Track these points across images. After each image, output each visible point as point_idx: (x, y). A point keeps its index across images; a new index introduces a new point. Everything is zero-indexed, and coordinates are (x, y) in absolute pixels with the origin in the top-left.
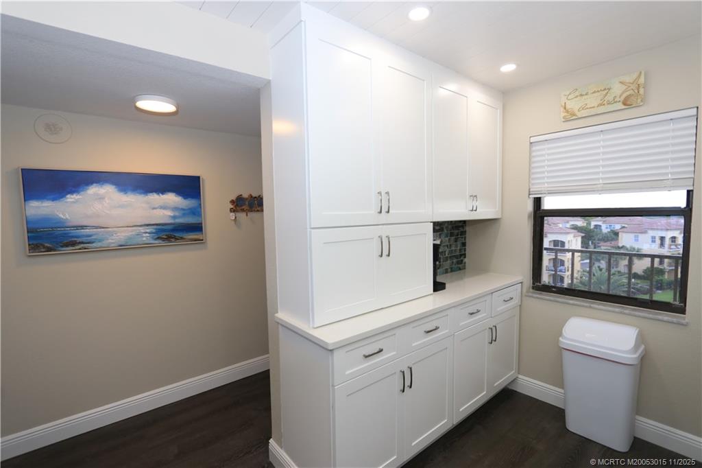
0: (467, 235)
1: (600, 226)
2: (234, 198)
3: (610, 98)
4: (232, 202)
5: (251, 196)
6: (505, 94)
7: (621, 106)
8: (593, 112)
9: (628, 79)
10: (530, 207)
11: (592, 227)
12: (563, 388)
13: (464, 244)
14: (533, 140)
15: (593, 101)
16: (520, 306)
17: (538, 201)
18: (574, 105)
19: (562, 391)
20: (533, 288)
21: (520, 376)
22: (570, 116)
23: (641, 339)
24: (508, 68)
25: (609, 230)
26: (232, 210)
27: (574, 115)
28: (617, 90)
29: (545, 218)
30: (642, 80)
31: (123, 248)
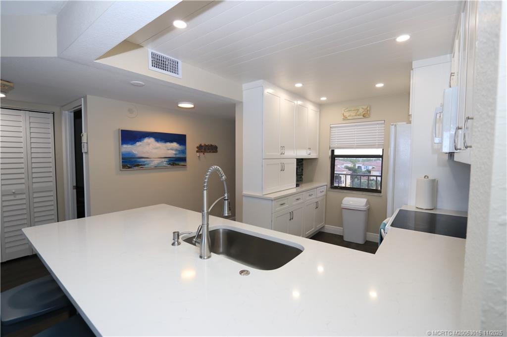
0: (304, 166)
1: (361, 167)
2: (198, 145)
3: (359, 113)
4: (197, 147)
5: (205, 145)
6: (320, 106)
7: (362, 117)
8: (353, 117)
9: (365, 107)
10: (330, 154)
11: (356, 168)
12: (342, 227)
13: (302, 170)
14: (331, 126)
15: (353, 113)
16: (326, 195)
17: (333, 151)
18: (346, 114)
19: (342, 228)
20: (331, 188)
21: (326, 225)
22: (345, 118)
23: (368, 203)
24: (324, 99)
25: (366, 170)
26: (197, 152)
27: (346, 118)
28: (361, 111)
29: (336, 158)
30: (368, 109)
31: (157, 168)
